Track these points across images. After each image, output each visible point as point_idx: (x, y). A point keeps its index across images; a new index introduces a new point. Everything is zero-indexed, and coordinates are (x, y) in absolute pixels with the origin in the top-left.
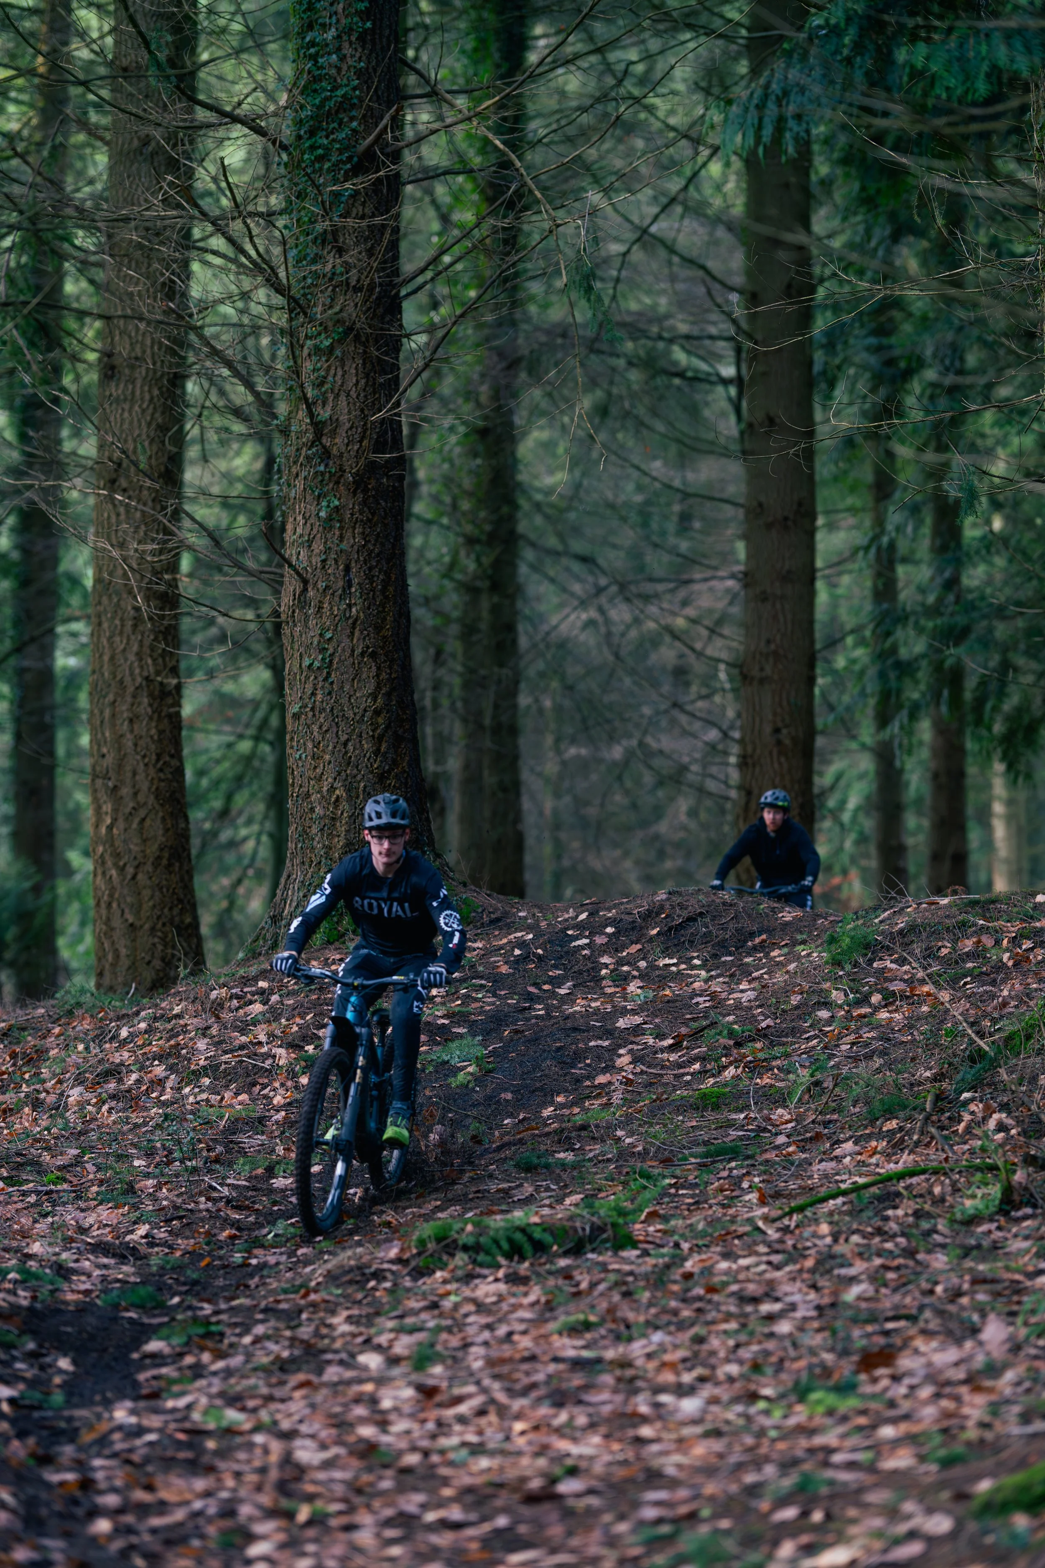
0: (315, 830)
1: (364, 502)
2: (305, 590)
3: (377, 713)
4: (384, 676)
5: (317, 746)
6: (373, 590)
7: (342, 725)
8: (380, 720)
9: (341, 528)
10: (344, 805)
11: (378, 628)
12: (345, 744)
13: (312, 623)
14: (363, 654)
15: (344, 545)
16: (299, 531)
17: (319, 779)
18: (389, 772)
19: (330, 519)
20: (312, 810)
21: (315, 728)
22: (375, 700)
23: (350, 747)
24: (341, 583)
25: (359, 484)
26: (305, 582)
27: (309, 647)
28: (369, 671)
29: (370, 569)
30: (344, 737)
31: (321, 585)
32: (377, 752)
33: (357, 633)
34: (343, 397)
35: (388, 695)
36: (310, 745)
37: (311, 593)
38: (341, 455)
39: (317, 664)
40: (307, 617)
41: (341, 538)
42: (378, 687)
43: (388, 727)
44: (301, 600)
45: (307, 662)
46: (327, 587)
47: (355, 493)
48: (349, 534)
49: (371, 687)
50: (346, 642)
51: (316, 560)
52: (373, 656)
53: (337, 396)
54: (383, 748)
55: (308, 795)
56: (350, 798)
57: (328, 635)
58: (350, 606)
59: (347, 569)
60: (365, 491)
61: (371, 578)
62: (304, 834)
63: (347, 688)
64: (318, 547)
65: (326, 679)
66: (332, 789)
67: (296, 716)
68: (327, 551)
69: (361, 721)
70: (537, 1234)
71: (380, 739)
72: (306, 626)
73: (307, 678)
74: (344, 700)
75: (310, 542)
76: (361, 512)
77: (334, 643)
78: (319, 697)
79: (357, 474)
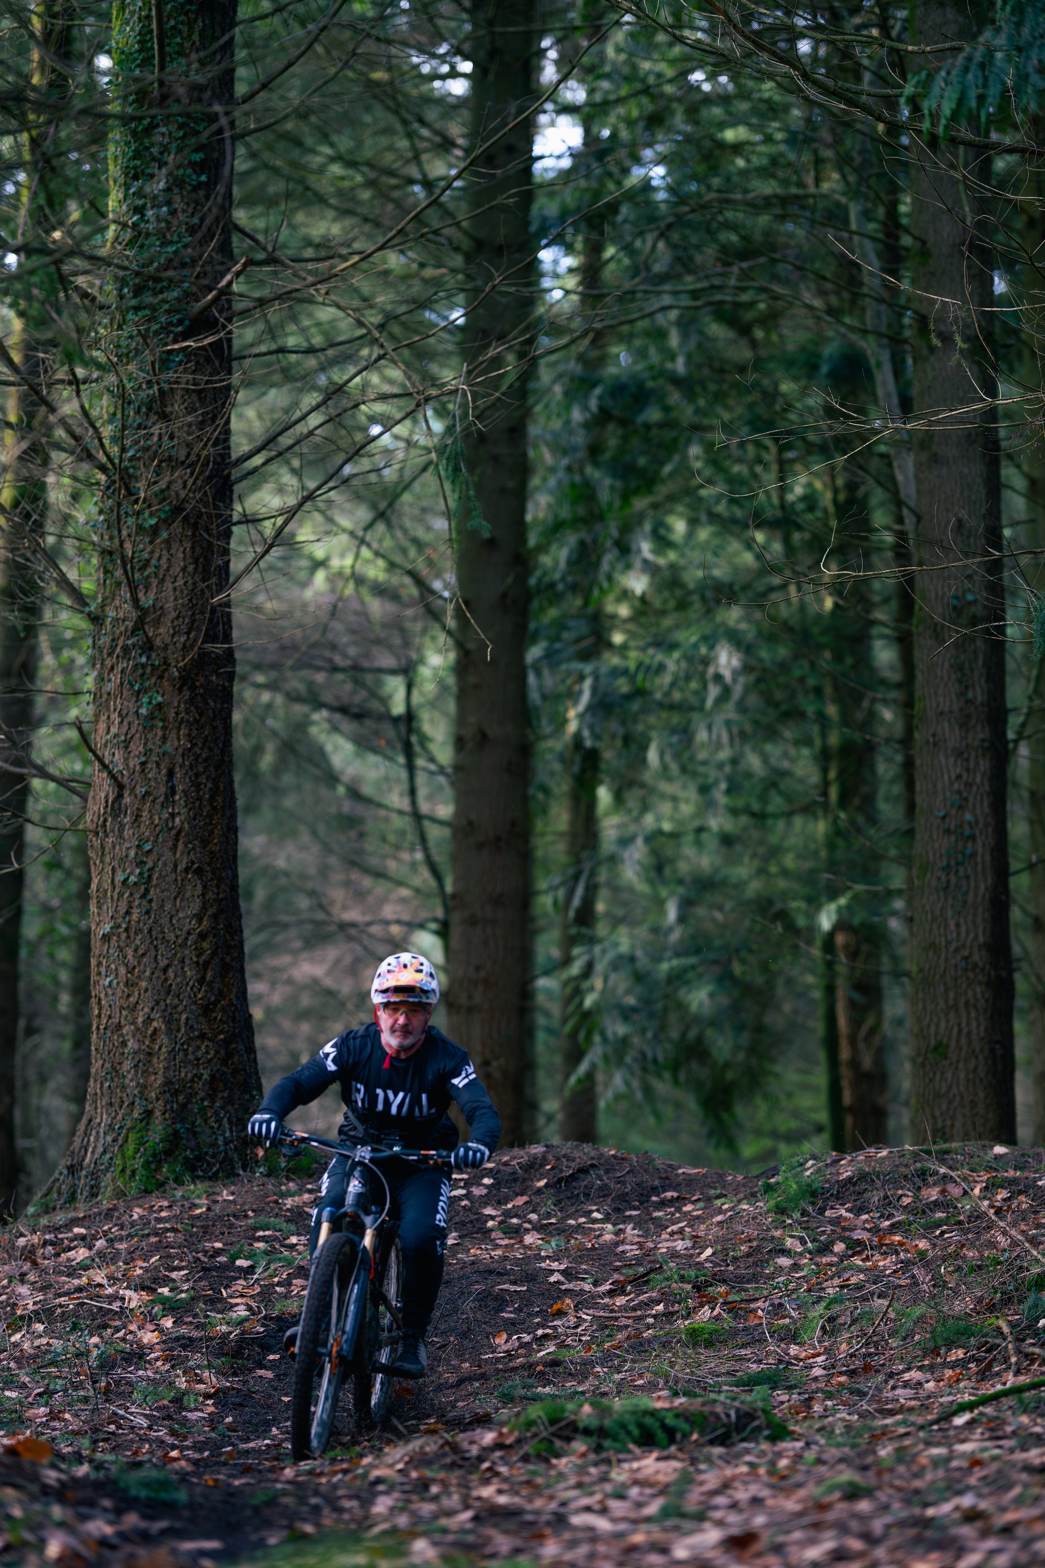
0: (127, 1065)
1: (191, 701)
2: (120, 796)
3: (202, 936)
4: (210, 895)
5: (131, 971)
6: (200, 799)
7: (162, 948)
8: (205, 945)
9: (164, 728)
10: (163, 1039)
11: (205, 842)
12: (165, 970)
13: (128, 832)
14: (187, 870)
15: (168, 747)
16: (114, 730)
17: (133, 1008)
18: (215, 1003)
19: (151, 717)
20: (124, 1044)
21: (130, 952)
22: (200, 921)
23: (171, 973)
24: (163, 790)
25: (186, 680)
26: (121, 787)
27: (123, 859)
28: (193, 889)
29: (197, 775)
30: (163, 963)
31: (140, 790)
32: (201, 981)
33: (180, 846)
34: (168, 585)
35: (215, 917)
36: (123, 971)
37: (127, 800)
38: (166, 647)
39: (133, 879)
40: (122, 827)
41: (164, 739)
42: (204, 908)
43: (214, 953)
44: (115, 808)
45: (120, 877)
46: (147, 793)
47: (180, 690)
48: (173, 735)
49: (195, 907)
50: (168, 855)
51: (134, 763)
52: (199, 872)
53: (163, 581)
54: (209, 976)
55: (119, 1027)
56: (169, 1032)
57: (148, 847)
58: (173, 816)
59: (171, 774)
60: (193, 688)
61: (197, 786)
62: (115, 1071)
63: (168, 907)
64: (137, 747)
65: (143, 896)
66: (149, 1020)
67: (106, 938)
68: (148, 753)
69: (183, 945)
70: (670, 1421)
71: (206, 965)
72: (121, 836)
73: (121, 895)
74: (164, 921)
75: (126, 744)
76: (187, 711)
77: (154, 856)
78: (135, 917)
79: (184, 668)
